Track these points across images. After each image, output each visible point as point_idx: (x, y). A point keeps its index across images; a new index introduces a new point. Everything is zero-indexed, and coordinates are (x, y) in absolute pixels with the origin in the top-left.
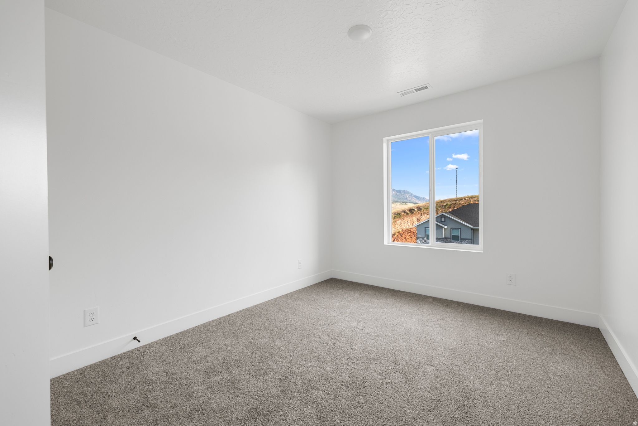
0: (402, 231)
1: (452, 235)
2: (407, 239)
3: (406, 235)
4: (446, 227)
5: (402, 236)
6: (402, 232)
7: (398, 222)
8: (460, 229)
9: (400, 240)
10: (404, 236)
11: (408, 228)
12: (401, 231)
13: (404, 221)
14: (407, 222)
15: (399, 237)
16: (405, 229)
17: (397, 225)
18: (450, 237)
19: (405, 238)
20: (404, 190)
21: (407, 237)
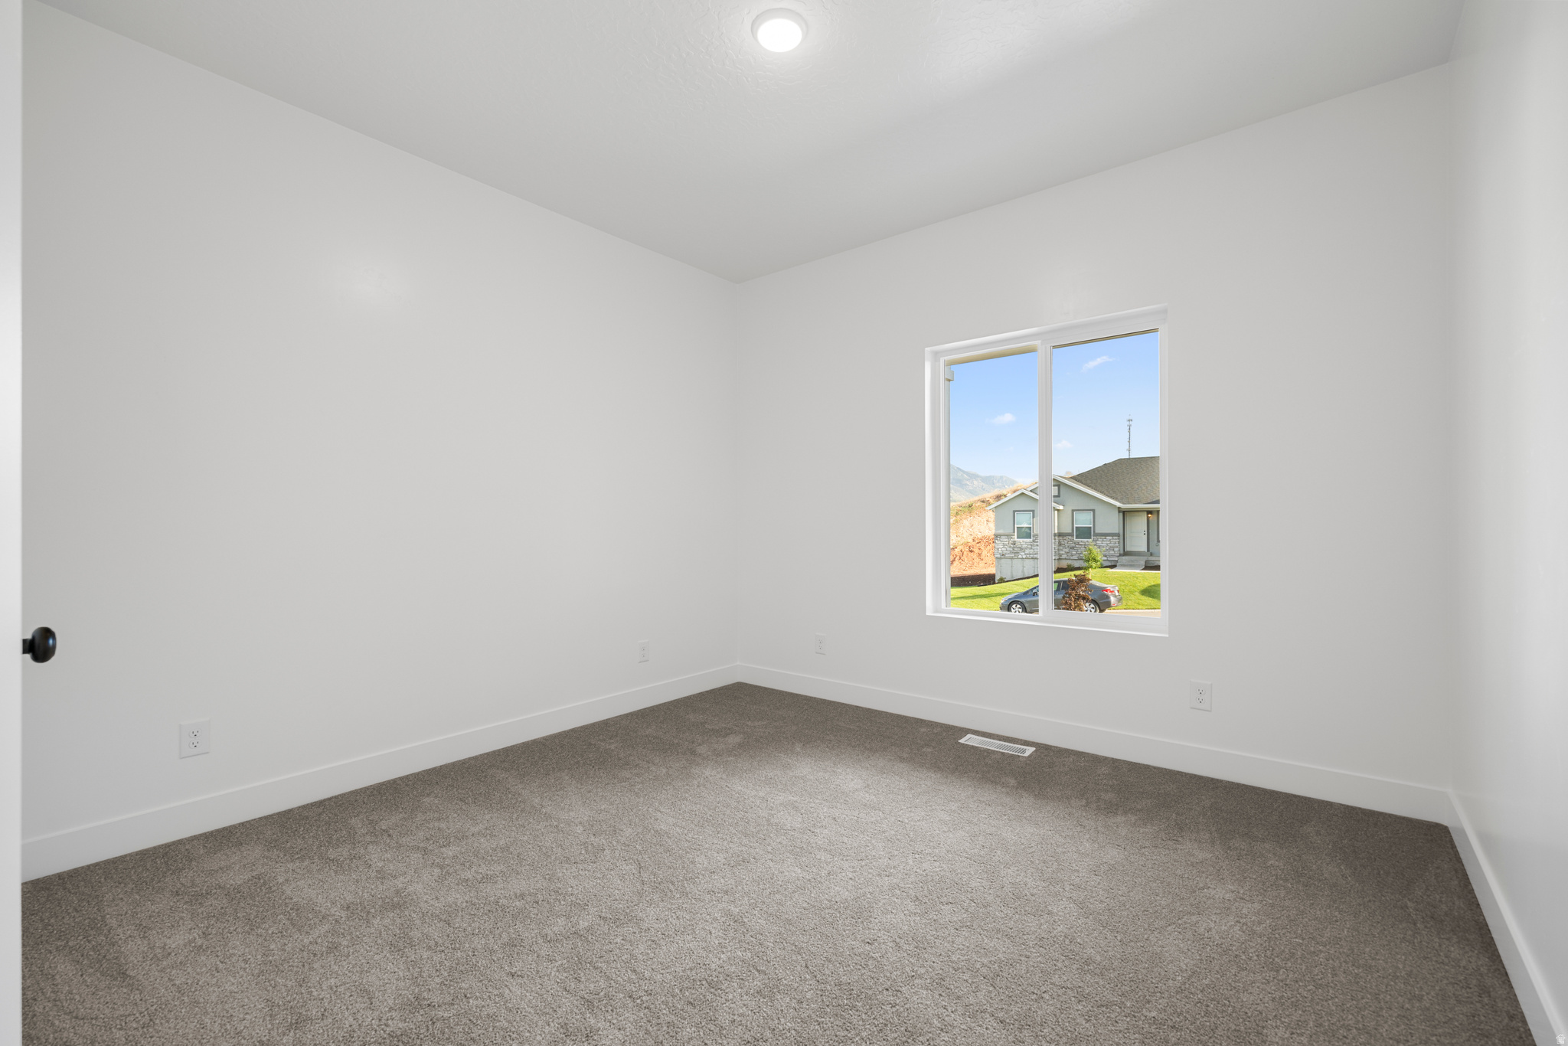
0: (974, 540)
1: (1075, 526)
2: (982, 557)
3: (982, 548)
4: (1061, 507)
5: (971, 551)
6: (974, 543)
7: (965, 521)
8: (1094, 511)
9: (966, 559)
10: (976, 551)
11: (988, 534)
12: (970, 540)
13: (980, 519)
14: (987, 521)
15: (965, 553)
16: (980, 536)
17: (962, 529)
18: (1070, 531)
19: (980, 555)
20: (1001, 477)
21: (984, 553)
